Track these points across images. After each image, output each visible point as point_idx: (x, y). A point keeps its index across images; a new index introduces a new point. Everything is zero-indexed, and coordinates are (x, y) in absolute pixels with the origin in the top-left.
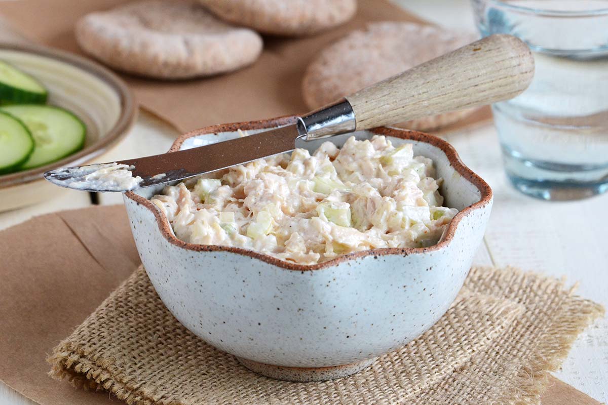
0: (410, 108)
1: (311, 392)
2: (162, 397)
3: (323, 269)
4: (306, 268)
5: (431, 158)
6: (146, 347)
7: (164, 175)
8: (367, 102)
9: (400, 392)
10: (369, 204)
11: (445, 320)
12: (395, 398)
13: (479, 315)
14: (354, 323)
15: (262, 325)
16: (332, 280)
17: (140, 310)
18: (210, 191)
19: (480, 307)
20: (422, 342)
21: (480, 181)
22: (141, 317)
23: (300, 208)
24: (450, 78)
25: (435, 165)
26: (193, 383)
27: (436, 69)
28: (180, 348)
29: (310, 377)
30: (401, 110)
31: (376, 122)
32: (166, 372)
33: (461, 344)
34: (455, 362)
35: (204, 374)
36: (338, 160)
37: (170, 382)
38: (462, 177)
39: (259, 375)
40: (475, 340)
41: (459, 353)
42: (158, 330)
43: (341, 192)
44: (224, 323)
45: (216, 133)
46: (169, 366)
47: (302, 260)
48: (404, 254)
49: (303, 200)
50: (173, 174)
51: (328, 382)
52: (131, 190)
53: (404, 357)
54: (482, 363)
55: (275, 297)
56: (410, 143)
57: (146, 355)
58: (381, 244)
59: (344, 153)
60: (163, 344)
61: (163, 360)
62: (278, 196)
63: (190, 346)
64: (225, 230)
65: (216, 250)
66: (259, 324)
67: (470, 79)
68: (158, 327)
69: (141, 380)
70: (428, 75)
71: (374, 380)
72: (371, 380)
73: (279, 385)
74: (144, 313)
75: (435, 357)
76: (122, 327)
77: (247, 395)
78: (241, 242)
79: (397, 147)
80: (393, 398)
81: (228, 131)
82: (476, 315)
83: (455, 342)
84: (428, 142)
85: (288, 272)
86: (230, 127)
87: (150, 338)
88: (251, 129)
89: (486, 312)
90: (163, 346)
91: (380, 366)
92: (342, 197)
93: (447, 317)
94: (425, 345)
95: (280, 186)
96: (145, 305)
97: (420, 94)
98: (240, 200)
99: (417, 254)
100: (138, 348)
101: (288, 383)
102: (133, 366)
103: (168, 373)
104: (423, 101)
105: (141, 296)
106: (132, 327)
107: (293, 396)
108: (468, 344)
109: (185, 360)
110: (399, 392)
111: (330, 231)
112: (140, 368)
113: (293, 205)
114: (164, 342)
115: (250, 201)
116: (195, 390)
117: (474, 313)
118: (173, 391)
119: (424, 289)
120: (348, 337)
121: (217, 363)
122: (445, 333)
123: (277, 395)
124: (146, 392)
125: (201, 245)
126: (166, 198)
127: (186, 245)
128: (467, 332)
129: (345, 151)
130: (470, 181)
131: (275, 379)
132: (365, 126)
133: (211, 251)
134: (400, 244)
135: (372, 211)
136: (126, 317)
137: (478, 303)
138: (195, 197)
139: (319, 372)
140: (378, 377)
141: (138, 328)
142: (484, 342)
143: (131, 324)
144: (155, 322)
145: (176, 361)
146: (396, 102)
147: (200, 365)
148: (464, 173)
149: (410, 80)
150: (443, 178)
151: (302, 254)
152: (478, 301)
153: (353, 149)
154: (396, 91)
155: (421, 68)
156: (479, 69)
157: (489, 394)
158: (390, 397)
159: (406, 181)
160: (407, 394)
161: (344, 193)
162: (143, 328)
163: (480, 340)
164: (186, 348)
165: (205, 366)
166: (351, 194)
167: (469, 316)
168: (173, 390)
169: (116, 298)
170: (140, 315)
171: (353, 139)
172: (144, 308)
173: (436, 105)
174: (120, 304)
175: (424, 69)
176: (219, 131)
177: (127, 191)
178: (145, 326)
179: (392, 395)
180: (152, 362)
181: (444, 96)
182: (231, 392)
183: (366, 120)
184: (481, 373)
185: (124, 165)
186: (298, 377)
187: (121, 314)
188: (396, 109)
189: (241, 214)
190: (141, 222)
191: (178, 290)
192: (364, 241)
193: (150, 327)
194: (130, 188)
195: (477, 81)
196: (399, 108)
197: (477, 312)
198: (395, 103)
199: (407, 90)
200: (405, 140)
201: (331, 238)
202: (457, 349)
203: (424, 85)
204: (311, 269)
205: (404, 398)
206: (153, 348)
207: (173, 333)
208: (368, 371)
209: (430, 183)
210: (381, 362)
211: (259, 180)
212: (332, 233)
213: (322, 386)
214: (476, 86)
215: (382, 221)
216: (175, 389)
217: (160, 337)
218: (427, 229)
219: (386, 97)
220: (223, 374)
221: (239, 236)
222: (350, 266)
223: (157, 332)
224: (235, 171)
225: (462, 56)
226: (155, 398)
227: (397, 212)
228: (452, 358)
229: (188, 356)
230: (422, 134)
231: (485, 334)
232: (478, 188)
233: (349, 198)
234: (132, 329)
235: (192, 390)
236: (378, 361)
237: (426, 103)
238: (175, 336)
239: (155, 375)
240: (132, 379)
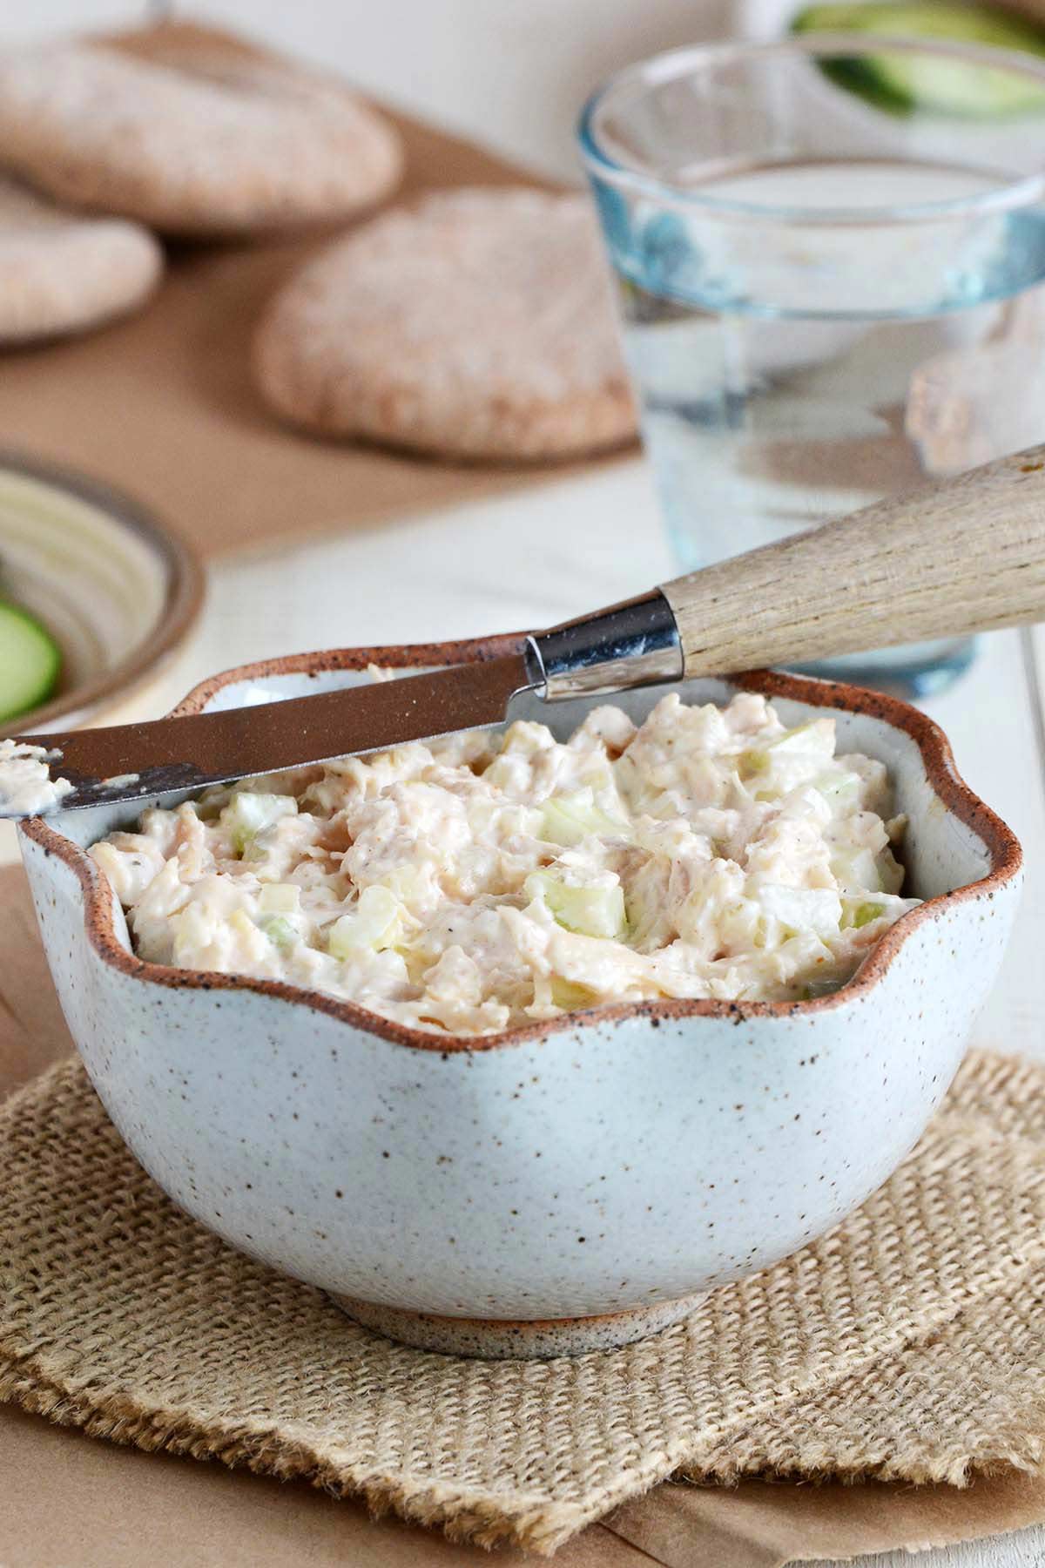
0: (835, 623)
1: (499, 1387)
2: (91, 1384)
3: (502, 1051)
4: (455, 1045)
5: (882, 761)
6: (74, 1244)
7: (134, 778)
8: (715, 600)
9: (735, 1398)
10: (675, 875)
11: (911, 1205)
12: (716, 1414)
13: (1004, 1195)
14: (597, 1201)
15: (346, 1197)
16: (528, 1081)
17: (76, 1144)
18: (261, 827)
19: (1010, 1174)
20: (835, 1264)
21: (994, 825)
22: (75, 1164)
23: (490, 882)
24: (949, 543)
25: (891, 781)
26: (183, 1348)
27: (914, 517)
28: (172, 1251)
29: (505, 1346)
30: (809, 627)
31: (740, 658)
32: (117, 1314)
33: (937, 1271)
34: (909, 1322)
35: (221, 1326)
36: (628, 756)
37: (122, 1343)
38: (950, 813)
39: (373, 1333)
40: (978, 1265)
41: (926, 1297)
42: (120, 1201)
43: (607, 844)
44: (249, 1186)
45: (315, 671)
46: (130, 1299)
47: (461, 1022)
48: (733, 1018)
49: (504, 861)
50: (161, 777)
51: (558, 1361)
52: (39, 817)
53: (778, 1304)
54: (990, 1327)
55: (375, 1121)
56: (828, 717)
57: (71, 1265)
58: (690, 988)
59: (648, 737)
60: (125, 1238)
61: (117, 1282)
62: (428, 845)
63: (200, 1247)
64: (269, 933)
65: (220, 985)
66: (339, 1194)
67: (1005, 547)
68: (119, 1193)
69: (43, 1335)
70: (891, 532)
71: (679, 1361)
72: (672, 1361)
73: (420, 1365)
74: (87, 1152)
75: (856, 1306)
76: (18, 1187)
77: (322, 1388)
78: (307, 968)
79: (792, 726)
80: (709, 1415)
81: (347, 667)
82: (995, 1195)
83: (922, 1267)
84: (881, 716)
85: (405, 1053)
86: (352, 657)
87: (91, 1220)
88: (410, 664)
89: (1024, 1189)
90: (124, 1243)
91: (708, 1323)
92: (608, 856)
93: (918, 1198)
94: (842, 1272)
95: (445, 819)
96: (96, 1132)
97: (864, 584)
98: (335, 855)
99: (772, 1020)
100: (50, 1246)
101: (448, 1359)
102: (27, 1296)
103: (121, 1318)
104: (872, 603)
105: (88, 1105)
106: (44, 1189)
107: (448, 1396)
108: (956, 1275)
109: (176, 1285)
110: (730, 1398)
111: (543, 946)
112: (46, 1300)
113: (473, 873)
114: (131, 1234)
115: (355, 858)
116: (184, 1369)
117: (991, 1188)
118: (125, 1368)
119: (797, 1117)
120: (582, 1240)
121: (266, 1295)
122: (901, 1240)
123: (404, 1393)
124: (48, 1368)
125: (182, 971)
126: (137, 840)
127: (142, 968)
128: (961, 1241)
129: (650, 732)
130: (968, 824)
131: (415, 1348)
132: (710, 666)
133: (207, 987)
134: (745, 991)
135: (679, 898)
136: (33, 1161)
137: (1008, 1163)
138: (219, 844)
139: (531, 1334)
140: (693, 1354)
141: (60, 1192)
142: (1004, 1271)
143: (43, 1181)
144: (114, 1177)
145: (153, 1286)
146: (796, 603)
147: (215, 1300)
148: (957, 803)
149: (838, 544)
150: (907, 817)
151: (463, 1007)
152: (1006, 1159)
153: (671, 727)
154: (798, 573)
155: (874, 512)
156: (1033, 521)
157: (977, 1414)
158: (702, 1410)
159: (785, 819)
160: (752, 1404)
161: (618, 846)
162: (75, 1194)
163: (991, 1264)
164: (190, 1252)
165: (229, 1303)
166: (634, 850)
167: (976, 1198)
168: (125, 1364)
169: (19, 1108)
170: (74, 1157)
171: (672, 701)
172: (92, 1139)
173: (909, 617)
174: (25, 1124)
175: (882, 515)
176: (323, 667)
177: (26, 819)
178: (84, 1188)
179: (709, 1406)
180: (85, 1287)
181: (931, 592)
182: (279, 1379)
183: (712, 649)
184: (979, 1355)
185: (35, 747)
186: (475, 1344)
187: (23, 1154)
188: (796, 623)
189: (329, 890)
190: (54, 902)
191: (130, 1091)
192: (641, 978)
193: (96, 1189)
194: (33, 809)
195: (1024, 555)
196: (807, 620)
197: (1000, 1187)
198: (793, 607)
199: (829, 572)
200: (822, 710)
201: (545, 966)
202: (923, 1286)
203: (876, 561)
204: (469, 1047)
205: (743, 1414)
206: (94, 1248)
207: (162, 1211)
208: (672, 1337)
209: (868, 829)
210: (714, 1311)
211: (388, 802)
212: (549, 952)
213: (535, 1371)
214: (1022, 567)
215: (701, 924)
216: (131, 1363)
217: (119, 1219)
218: (827, 955)
219: (771, 590)
220: (274, 1326)
221: (304, 951)
222: (581, 1043)
223: (115, 1206)
224: (339, 775)
225: (986, 485)
226: (71, 1385)
227: (744, 901)
228: (906, 1309)
229: (188, 1275)
230: (866, 694)
231: (1010, 1248)
232: (988, 844)
233: (627, 863)
234: (43, 1194)
235: (176, 1368)
236: (707, 1311)
237: (879, 609)
238: (164, 1218)
239: (83, 1323)
240: (16, 1332)
